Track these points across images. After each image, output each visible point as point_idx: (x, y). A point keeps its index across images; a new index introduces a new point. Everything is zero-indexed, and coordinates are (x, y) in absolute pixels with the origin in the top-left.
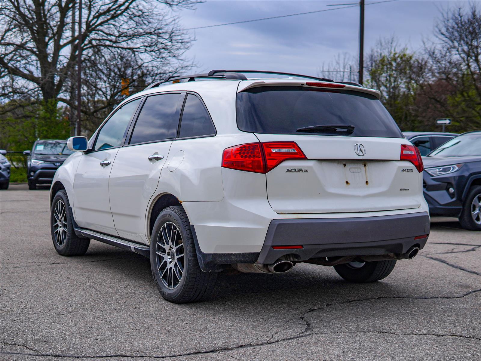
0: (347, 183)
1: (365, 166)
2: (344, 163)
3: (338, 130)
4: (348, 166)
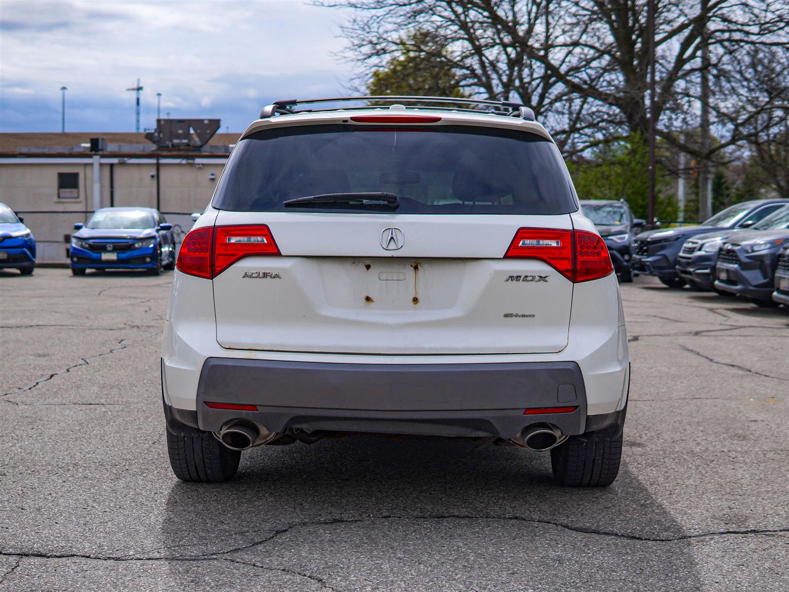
0: (368, 299)
1: (416, 268)
2: (368, 262)
4: (375, 270)
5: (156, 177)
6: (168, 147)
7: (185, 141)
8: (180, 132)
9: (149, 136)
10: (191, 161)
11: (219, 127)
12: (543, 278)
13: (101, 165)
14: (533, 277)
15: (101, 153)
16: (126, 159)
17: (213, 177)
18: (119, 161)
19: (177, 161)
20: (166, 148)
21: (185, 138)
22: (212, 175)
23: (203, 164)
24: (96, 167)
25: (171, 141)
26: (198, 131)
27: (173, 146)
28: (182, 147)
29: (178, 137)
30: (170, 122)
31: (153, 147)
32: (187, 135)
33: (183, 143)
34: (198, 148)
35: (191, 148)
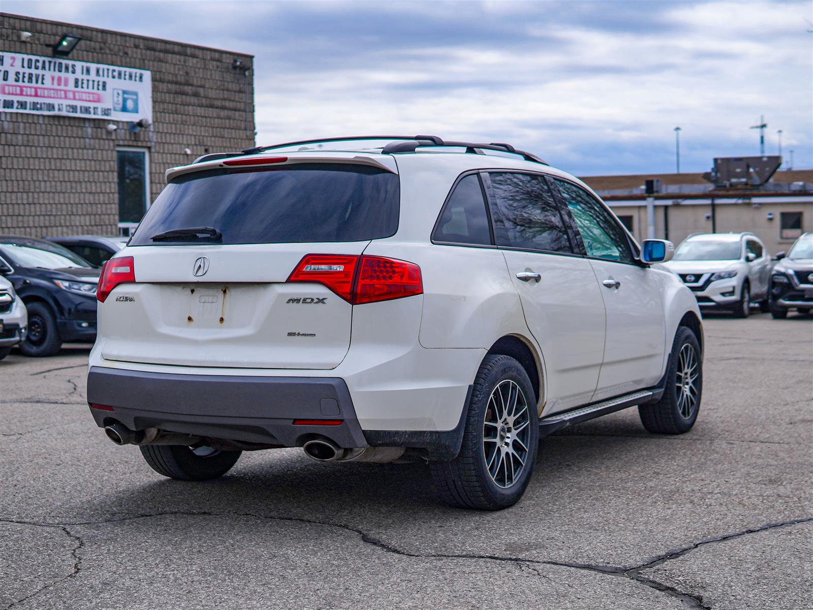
0: (190, 319)
1: (225, 292)
3: (200, 235)
4: (197, 293)
5: (711, 219)
6: (725, 186)
7: (744, 180)
8: (738, 170)
9: (707, 176)
10: (747, 201)
11: (779, 165)
12: (321, 301)
13: (655, 207)
14: (312, 300)
15: (655, 194)
16: (680, 201)
17: (770, 217)
18: (674, 202)
19: (733, 201)
20: (724, 187)
21: (743, 177)
22: (770, 214)
23: (760, 204)
24: (650, 210)
25: (729, 180)
26: (757, 169)
27: (731, 185)
28: (739, 187)
29: (737, 176)
30: (727, 160)
31: (710, 187)
32: (747, 174)
33: (741, 183)
34: (757, 187)
35: (749, 187)
